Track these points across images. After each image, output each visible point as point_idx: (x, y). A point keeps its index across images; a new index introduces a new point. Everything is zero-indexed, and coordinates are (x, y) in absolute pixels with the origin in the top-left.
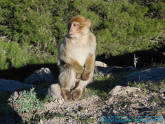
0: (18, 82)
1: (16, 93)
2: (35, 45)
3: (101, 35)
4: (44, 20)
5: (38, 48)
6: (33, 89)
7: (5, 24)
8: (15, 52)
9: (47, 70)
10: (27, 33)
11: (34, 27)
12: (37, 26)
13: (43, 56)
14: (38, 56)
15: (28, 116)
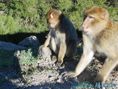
0: (14, 45)
1: (19, 52)
2: (25, 19)
3: (73, 16)
4: (32, 2)
5: (26, 21)
6: (30, 50)
7: (4, 3)
8: (10, 23)
9: (34, 38)
10: (19, 10)
11: (24, 6)
12: (27, 5)
13: (29, 27)
14: (26, 27)
15: (26, 68)
